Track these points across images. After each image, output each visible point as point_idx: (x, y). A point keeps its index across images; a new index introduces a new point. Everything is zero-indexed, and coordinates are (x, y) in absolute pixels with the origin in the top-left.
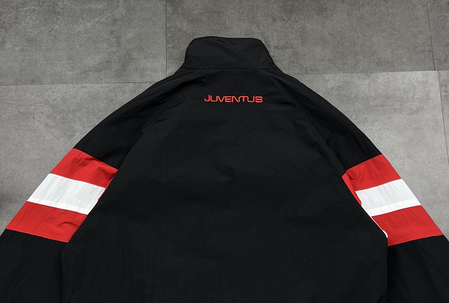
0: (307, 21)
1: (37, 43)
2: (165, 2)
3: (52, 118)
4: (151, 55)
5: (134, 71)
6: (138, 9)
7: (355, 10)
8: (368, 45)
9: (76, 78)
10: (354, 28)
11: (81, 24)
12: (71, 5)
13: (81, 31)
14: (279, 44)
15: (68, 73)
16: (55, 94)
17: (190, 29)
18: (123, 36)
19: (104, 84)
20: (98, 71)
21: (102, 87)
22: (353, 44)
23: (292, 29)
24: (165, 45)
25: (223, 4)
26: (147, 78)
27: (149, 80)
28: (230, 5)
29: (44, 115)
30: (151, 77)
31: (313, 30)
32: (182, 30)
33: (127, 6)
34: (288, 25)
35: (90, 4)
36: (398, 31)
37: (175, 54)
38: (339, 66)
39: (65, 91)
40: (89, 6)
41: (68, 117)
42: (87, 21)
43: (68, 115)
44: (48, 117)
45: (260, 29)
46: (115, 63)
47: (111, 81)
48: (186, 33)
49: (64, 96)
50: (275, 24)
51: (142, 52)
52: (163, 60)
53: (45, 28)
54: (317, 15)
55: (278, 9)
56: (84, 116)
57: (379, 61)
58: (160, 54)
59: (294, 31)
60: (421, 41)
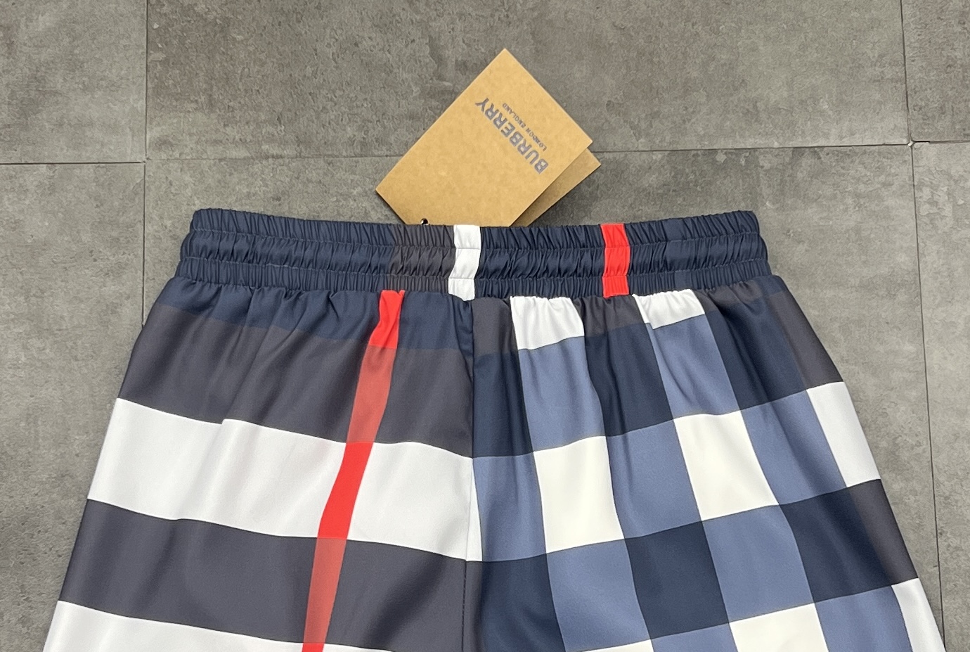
4: (103, 83)
5: (53, 130)
8: (722, 62)
10: (684, 10)
17: (216, 7)
18: (22, 26)
22: (680, 56)
23: (510, 8)
24: (142, 54)
26: (89, 149)
27: (94, 157)
30: (102, 145)
31: (570, 16)
32: (192, 11)
36: (809, 21)
37: (171, 82)
38: (639, 122)
45: (417, 12)
48: (206, 20)
51: (77, 72)
52: (136, 97)
57: (751, 108)
58: (128, 79)
59: (515, 18)
60: (873, 48)
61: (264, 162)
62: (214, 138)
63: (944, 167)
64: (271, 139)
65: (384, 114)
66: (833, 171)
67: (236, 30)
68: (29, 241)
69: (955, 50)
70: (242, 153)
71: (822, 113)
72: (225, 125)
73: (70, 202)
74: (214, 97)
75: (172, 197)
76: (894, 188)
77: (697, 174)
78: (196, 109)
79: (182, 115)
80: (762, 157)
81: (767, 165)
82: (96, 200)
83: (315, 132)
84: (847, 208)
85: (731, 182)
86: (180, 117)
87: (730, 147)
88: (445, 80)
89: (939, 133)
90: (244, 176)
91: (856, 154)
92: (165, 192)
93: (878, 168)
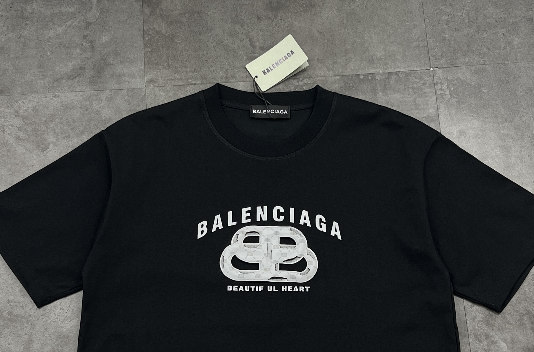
0: (294, 19)
1: (6, 51)
2: (142, 3)
3: (23, 130)
4: (128, 60)
5: (110, 78)
6: (112, 11)
7: (346, 5)
8: (359, 42)
9: (48, 87)
10: (344, 25)
11: (52, 29)
12: (41, 9)
13: (52, 36)
14: (265, 44)
15: (39, 81)
16: (26, 105)
17: (169, 31)
18: (97, 40)
19: (78, 93)
20: (71, 78)
21: (75, 96)
22: (343, 41)
23: (279, 27)
24: (142, 49)
25: (204, 4)
26: (124, 84)
27: (126, 87)
28: (212, 4)
29: (14, 127)
30: (129, 83)
31: (301, 28)
32: (160, 33)
33: (101, 9)
34: (274, 24)
35: (61, 7)
36: (391, 26)
37: (153, 59)
38: (329, 65)
39: (36, 101)
40: (60, 9)
41: (41, 128)
42: (58, 26)
43: (40, 126)
44: (19, 129)
45: (244, 29)
46: (89, 69)
47: (86, 89)
48: (165, 36)
49: (36, 106)
50: (260, 23)
51: (118, 56)
52: (141, 64)
53: (12, 35)
54: (305, 12)
55: (263, 7)
56: (57, 127)
57: (371, 59)
58: (137, 58)
59: (281, 30)
60: (415, 35)
61: (190, 86)
62: (170, 78)
63: (445, 76)
64: (192, 78)
65: (234, 67)
66: (404, 80)
67: (177, 39)
68: (103, 118)
69: (445, 34)
70: (181, 83)
71: (398, 59)
72: (174, 74)
73: (118, 103)
74: (170, 63)
75: (156, 100)
76: (427, 85)
77: (353, 83)
78: (163, 68)
79: (158, 70)
80: (377, 76)
81: (379, 79)
82: (128, 102)
83: (208, 74)
84: (410, 93)
85: (366, 86)
86: (157, 71)
87: (364, 73)
88: (255, 53)
89: (441, 64)
90: (183, 91)
91: (412, 73)
92: (154, 99)
93: (421, 78)
